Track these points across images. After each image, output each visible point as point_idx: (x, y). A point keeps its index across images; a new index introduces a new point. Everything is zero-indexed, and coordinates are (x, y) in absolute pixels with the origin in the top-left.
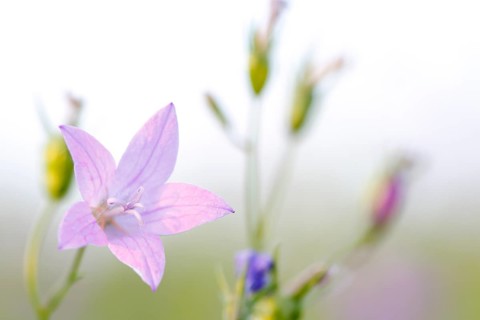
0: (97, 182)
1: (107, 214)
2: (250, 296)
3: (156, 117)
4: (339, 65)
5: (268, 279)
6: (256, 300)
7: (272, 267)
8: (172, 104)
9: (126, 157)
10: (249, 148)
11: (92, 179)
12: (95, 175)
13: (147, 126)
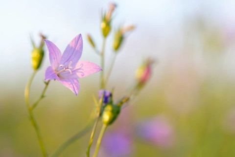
0: (56, 60)
1: (58, 73)
2: (104, 104)
3: (75, 38)
4: (132, 28)
5: (109, 99)
6: (106, 106)
7: (111, 95)
8: (80, 34)
9: (66, 52)
10: (102, 55)
11: (54, 59)
12: (55, 57)
13: (72, 41)
